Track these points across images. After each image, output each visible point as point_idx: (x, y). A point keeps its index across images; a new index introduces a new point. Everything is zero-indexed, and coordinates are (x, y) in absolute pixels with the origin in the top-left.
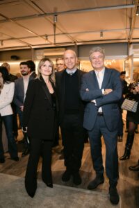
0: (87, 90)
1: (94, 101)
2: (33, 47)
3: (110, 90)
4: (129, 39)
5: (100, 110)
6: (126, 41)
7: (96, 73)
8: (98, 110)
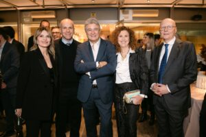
0: (82, 61)
1: (89, 74)
2: (18, 9)
3: (104, 63)
4: (119, 4)
5: (95, 82)
6: (117, 6)
7: (92, 44)
8: (92, 83)
